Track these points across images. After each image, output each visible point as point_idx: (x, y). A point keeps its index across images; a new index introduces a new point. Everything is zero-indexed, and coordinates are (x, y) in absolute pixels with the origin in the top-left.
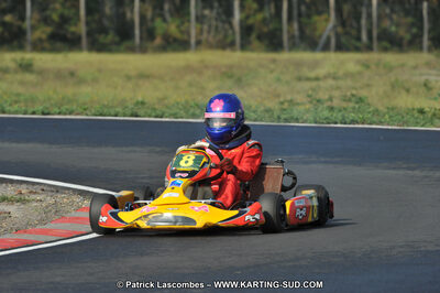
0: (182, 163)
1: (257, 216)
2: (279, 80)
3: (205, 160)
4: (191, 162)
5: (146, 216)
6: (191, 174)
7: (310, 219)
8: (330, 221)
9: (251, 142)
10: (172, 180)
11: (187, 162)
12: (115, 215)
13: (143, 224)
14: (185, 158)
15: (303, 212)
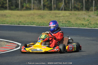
0: (42, 37)
1: (58, 49)
2: (51, 17)
3: (47, 36)
4: (44, 36)
5: (31, 49)
6: (43, 39)
7: (74, 50)
8: (80, 51)
9: (60, 32)
10: (39, 41)
11: (43, 36)
12: (25, 49)
13: (30, 51)
14: (43, 35)
15: (71, 49)
